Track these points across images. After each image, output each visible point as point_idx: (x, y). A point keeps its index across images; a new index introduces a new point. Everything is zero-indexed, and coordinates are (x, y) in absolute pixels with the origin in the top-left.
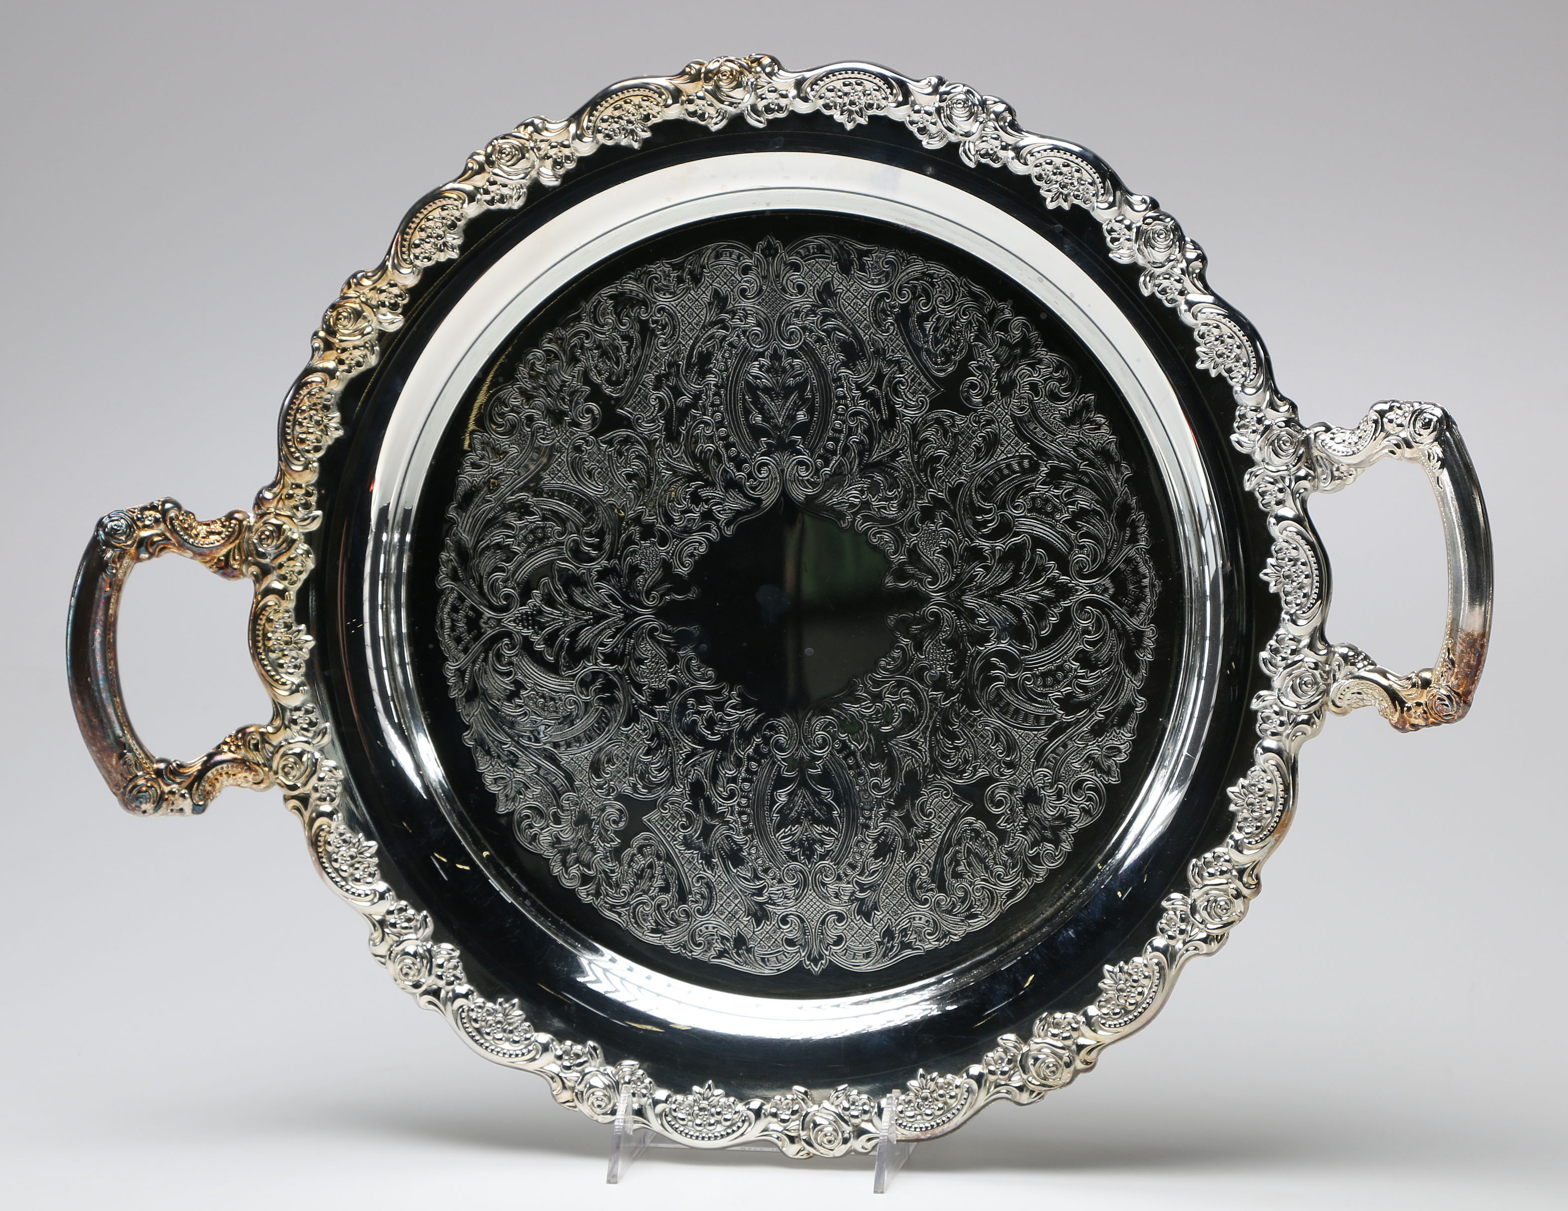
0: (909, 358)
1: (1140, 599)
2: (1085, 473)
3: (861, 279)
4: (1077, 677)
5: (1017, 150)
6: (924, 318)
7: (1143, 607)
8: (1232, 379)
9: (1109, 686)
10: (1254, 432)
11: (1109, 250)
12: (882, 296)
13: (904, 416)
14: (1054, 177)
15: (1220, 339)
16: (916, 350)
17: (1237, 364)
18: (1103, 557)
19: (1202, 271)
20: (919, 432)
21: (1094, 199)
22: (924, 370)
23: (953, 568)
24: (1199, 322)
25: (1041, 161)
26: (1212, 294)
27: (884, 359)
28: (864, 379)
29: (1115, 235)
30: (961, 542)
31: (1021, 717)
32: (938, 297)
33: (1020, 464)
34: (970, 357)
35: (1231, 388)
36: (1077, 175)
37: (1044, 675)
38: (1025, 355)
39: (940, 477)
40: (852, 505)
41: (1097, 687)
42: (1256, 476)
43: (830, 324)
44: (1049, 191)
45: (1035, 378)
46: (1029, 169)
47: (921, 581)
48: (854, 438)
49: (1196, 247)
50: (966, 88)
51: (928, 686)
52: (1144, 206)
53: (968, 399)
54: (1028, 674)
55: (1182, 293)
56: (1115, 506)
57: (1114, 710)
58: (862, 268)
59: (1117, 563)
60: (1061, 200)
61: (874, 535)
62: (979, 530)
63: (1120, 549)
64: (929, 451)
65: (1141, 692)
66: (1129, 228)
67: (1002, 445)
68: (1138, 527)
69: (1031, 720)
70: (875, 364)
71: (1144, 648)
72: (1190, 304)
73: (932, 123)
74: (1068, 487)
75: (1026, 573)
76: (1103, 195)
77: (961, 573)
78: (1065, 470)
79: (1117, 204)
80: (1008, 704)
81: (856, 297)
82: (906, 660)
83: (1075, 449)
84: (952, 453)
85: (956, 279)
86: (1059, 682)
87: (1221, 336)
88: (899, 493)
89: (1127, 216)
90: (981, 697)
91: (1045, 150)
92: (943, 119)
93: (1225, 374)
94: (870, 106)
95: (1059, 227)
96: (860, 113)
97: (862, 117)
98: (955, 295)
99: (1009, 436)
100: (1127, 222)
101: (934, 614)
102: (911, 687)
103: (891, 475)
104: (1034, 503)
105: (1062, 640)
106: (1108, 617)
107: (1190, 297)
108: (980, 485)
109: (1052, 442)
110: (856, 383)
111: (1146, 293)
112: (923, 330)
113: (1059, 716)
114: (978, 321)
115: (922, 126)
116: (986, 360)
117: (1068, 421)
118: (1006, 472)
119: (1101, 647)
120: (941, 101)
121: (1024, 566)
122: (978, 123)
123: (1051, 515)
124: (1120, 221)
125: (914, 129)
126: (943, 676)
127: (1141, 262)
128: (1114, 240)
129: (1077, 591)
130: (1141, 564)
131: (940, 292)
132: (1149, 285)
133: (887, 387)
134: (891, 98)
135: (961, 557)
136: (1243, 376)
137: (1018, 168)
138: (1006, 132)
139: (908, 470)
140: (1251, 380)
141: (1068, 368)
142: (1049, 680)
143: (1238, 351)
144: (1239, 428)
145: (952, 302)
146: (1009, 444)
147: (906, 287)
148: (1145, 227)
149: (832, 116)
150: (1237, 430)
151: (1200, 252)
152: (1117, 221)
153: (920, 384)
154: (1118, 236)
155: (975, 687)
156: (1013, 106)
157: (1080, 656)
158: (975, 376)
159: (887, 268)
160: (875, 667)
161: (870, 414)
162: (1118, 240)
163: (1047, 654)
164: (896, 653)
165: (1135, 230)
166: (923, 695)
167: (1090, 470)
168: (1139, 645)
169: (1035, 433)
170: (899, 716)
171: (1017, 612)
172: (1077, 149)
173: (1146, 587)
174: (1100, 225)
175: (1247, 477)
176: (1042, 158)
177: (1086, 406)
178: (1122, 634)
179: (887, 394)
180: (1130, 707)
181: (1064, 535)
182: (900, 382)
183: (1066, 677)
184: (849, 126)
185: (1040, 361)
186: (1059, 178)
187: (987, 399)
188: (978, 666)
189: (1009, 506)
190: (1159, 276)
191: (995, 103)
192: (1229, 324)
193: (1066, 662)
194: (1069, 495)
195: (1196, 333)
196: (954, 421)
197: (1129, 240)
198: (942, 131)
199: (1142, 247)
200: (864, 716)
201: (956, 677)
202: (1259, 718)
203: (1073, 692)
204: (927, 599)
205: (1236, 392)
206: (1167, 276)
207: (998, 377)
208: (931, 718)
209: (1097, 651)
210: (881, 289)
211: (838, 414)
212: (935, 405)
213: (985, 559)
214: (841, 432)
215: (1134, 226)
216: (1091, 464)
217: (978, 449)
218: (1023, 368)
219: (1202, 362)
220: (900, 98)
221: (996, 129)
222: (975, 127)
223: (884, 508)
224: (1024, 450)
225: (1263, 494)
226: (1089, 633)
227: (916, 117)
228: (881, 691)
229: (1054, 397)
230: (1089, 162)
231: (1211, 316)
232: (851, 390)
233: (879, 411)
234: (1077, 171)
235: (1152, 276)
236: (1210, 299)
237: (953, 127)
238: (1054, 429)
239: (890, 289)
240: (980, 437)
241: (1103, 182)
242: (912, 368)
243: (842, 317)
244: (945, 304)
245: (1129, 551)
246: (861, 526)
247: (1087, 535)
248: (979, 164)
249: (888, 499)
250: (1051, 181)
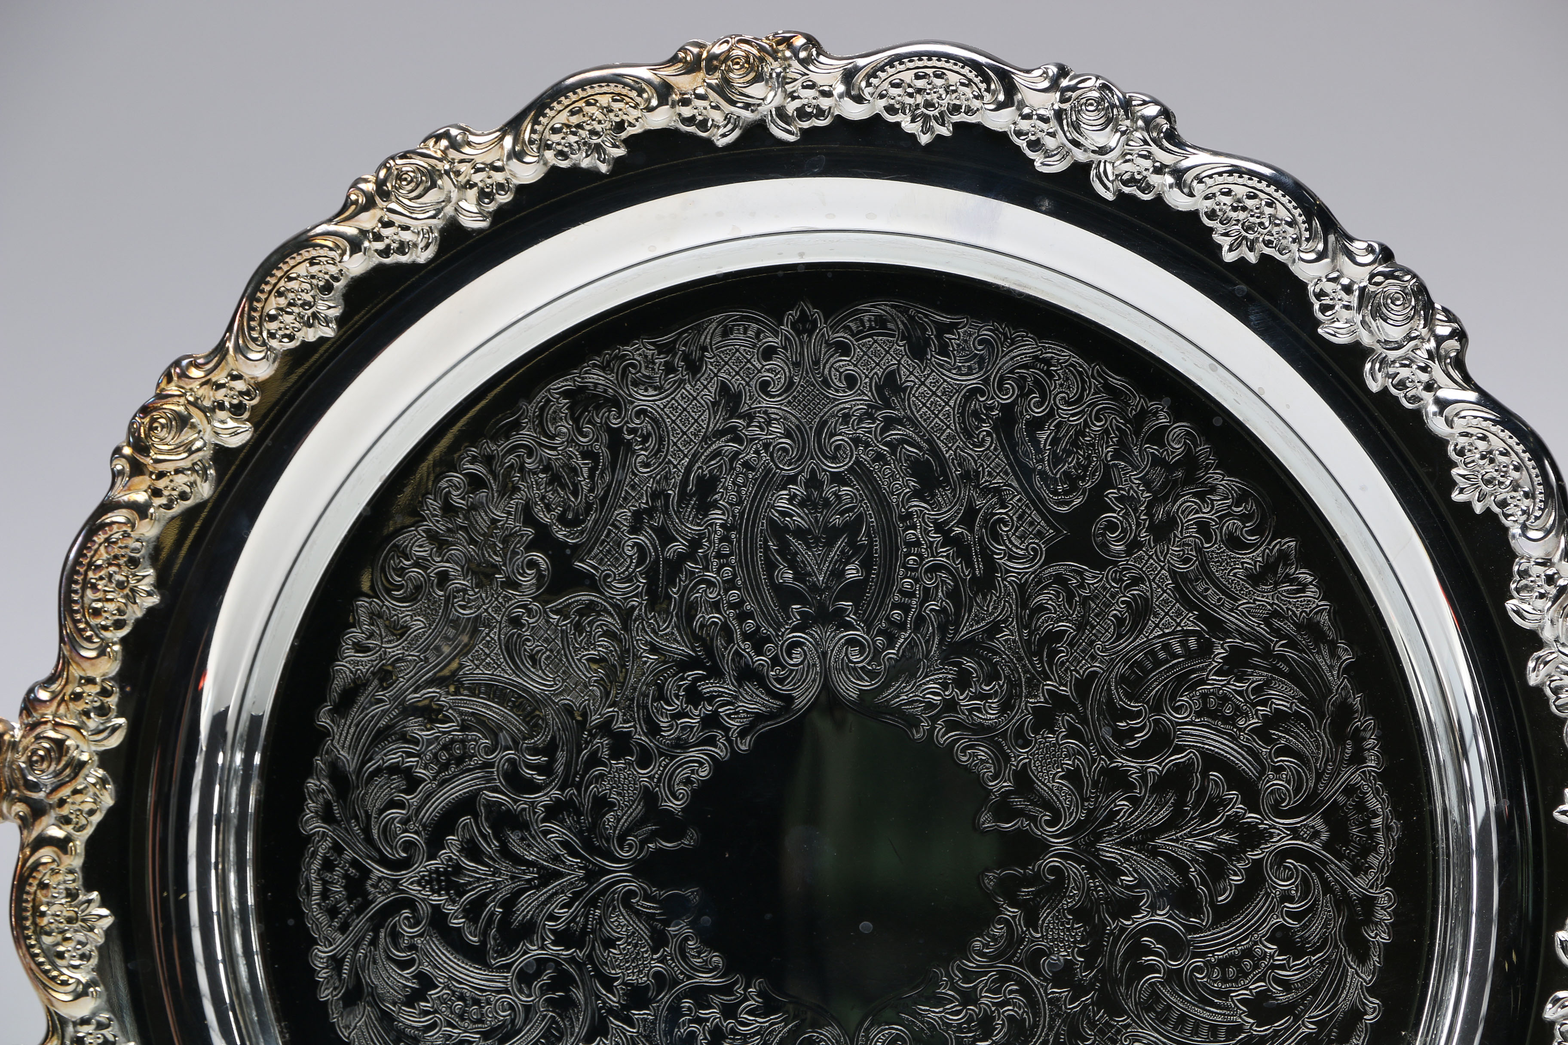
0: (1015, 484)
1: (1369, 848)
2: (1282, 658)
3: (942, 366)
4: (1274, 967)
5: (1178, 174)
6: (1036, 424)
7: (1374, 860)
8: (1507, 516)
9: (1322, 981)
10: (1542, 596)
11: (1318, 323)
12: (973, 392)
13: (1008, 571)
14: (1234, 215)
15: (1487, 456)
16: (1025, 473)
17: (1514, 494)
18: (1312, 784)
19: (1460, 354)
20: (1030, 596)
21: (1295, 247)
22: (1038, 503)
23: (1083, 800)
24: (1457, 430)
25: (1215, 190)
26: (1477, 388)
27: (977, 486)
28: (946, 517)
29: (1327, 301)
30: (1094, 761)
31: (1189, 1028)
32: (1058, 393)
33: (1184, 644)
34: (1107, 482)
35: (1506, 530)
36: (1268, 211)
37: (1223, 964)
38: (1189, 480)
39: (1063, 663)
40: (930, 706)
41: (1304, 982)
42: (1546, 663)
43: (895, 433)
44: (1226, 234)
45: (1206, 514)
46: (1195, 203)
47: (1034, 819)
48: (933, 605)
49: (1451, 317)
50: (1100, 81)
51: (1045, 980)
52: (1370, 258)
53: (1104, 546)
54: (1199, 962)
55: (1429, 387)
56: (1329, 707)
57: (1331, 1017)
58: (943, 350)
59: (1333, 793)
60: (1244, 248)
61: (964, 751)
62: (1121, 744)
63: (1337, 773)
64: (1045, 624)
65: (1372, 991)
66: (1348, 289)
67: (1156, 615)
68: (1365, 739)
69: (1204, 1031)
70: (964, 493)
71: (1376, 924)
72: (1442, 404)
73: (1049, 134)
74: (1257, 678)
75: (1195, 808)
76: (1308, 240)
77: (1095, 809)
78: (1252, 653)
79: (1330, 253)
80: (1169, 1008)
81: (934, 393)
82: (1013, 941)
83: (1267, 622)
84: (1081, 627)
85: (1085, 366)
86: (1246, 975)
87: (1491, 452)
88: (1001, 687)
89: (1345, 272)
90: (1128, 996)
91: (1220, 174)
92: (1066, 128)
93: (1496, 509)
94: (956, 109)
95: (1242, 288)
96: (941, 120)
97: (943, 125)
98: (1084, 389)
99: (1166, 602)
100: (1345, 281)
101: (1054, 870)
102: (1020, 982)
103: (989, 661)
104: (1205, 703)
105: (1251, 909)
106: (1321, 875)
107: (1441, 394)
108: (1122, 675)
109: (1231, 610)
110: (935, 522)
111: (1374, 387)
112: (1035, 442)
113: (1248, 1026)
114: (1118, 428)
115: (1033, 138)
116: (1131, 487)
117: (1255, 579)
118: (1162, 655)
119: (1310, 921)
120: (1063, 100)
121: (1191, 797)
122: (1119, 134)
123: (1230, 720)
124: (1335, 280)
125: (1022, 143)
126: (1069, 965)
127: (1366, 340)
128: (1324, 309)
129: (1272, 835)
130: (1370, 795)
131: (1061, 385)
132: (1379, 376)
133: (981, 527)
134: (988, 97)
135: (1095, 784)
136: (1524, 512)
137: (1178, 201)
138: (1161, 147)
139: (1014, 653)
140: (1537, 518)
141: (1255, 499)
142: (1231, 971)
143: (1516, 475)
144: (1518, 590)
145: (1079, 400)
146: (1167, 614)
147: (1009, 378)
148: (1372, 288)
149: (898, 124)
150: (1515, 594)
151: (1456, 325)
152: (1329, 280)
153: (1031, 524)
154: (1331, 303)
155: (1117, 982)
156: (1172, 108)
157: (1278, 935)
158: (1114, 511)
159: (981, 350)
160: (964, 951)
161: (956, 569)
162: (1332, 307)
163: (1226, 931)
164: (998, 930)
165: (1357, 293)
166: (1040, 993)
167: (1290, 654)
168: (1369, 918)
169: (1205, 597)
170: (1003, 1025)
171: (1180, 867)
172: (1267, 172)
173: (1378, 830)
174: (1304, 286)
175: (1531, 664)
176: (1214, 185)
177: (1283, 556)
178: (1343, 901)
179: (981, 539)
180: (1356, 1014)
181: (1251, 751)
182: (1001, 521)
183: (1256, 966)
184: (924, 139)
185: (1213, 490)
186: (1242, 215)
187: (1134, 546)
188: (1122, 949)
189: (1166, 706)
190: (1394, 362)
191: (1145, 103)
192: (1502, 435)
193: (1256, 943)
194: (1258, 690)
195: (1451, 448)
196: (1083, 579)
197: (1347, 307)
198: (1063, 146)
199: (1369, 319)
200: (949, 1026)
201: (1088, 966)
202: (1557, 1033)
203: (1268, 990)
204: (1044, 847)
205: (1514, 536)
206: (1407, 362)
207: (1150, 514)
208: (1051, 1028)
209: (1304, 927)
210: (972, 381)
211: (908, 569)
212: (1053, 556)
213: (1132, 787)
214: (912, 595)
215: (1356, 287)
216: (1292, 644)
217: (1120, 621)
218: (1188, 501)
219: (1462, 491)
220: (1001, 97)
221: (1146, 142)
222: (1111, 139)
223: (979, 710)
224: (1189, 621)
225: (1556, 691)
226: (1291, 900)
227: (1024, 125)
228: (976, 987)
229: (1235, 543)
230: (1287, 191)
231: (1475, 422)
232: (927, 533)
233: (970, 564)
234: (1269, 205)
235: (1383, 361)
236: (1472, 396)
237: (1081, 140)
238: (1234, 589)
239: (986, 381)
240: (1123, 602)
241: (1309, 221)
242: (1020, 500)
243: (914, 423)
244: (1069, 404)
245: (1351, 775)
246: (943, 737)
247: (1286, 751)
248: (1120, 195)
249: (984, 697)
250: (1229, 220)
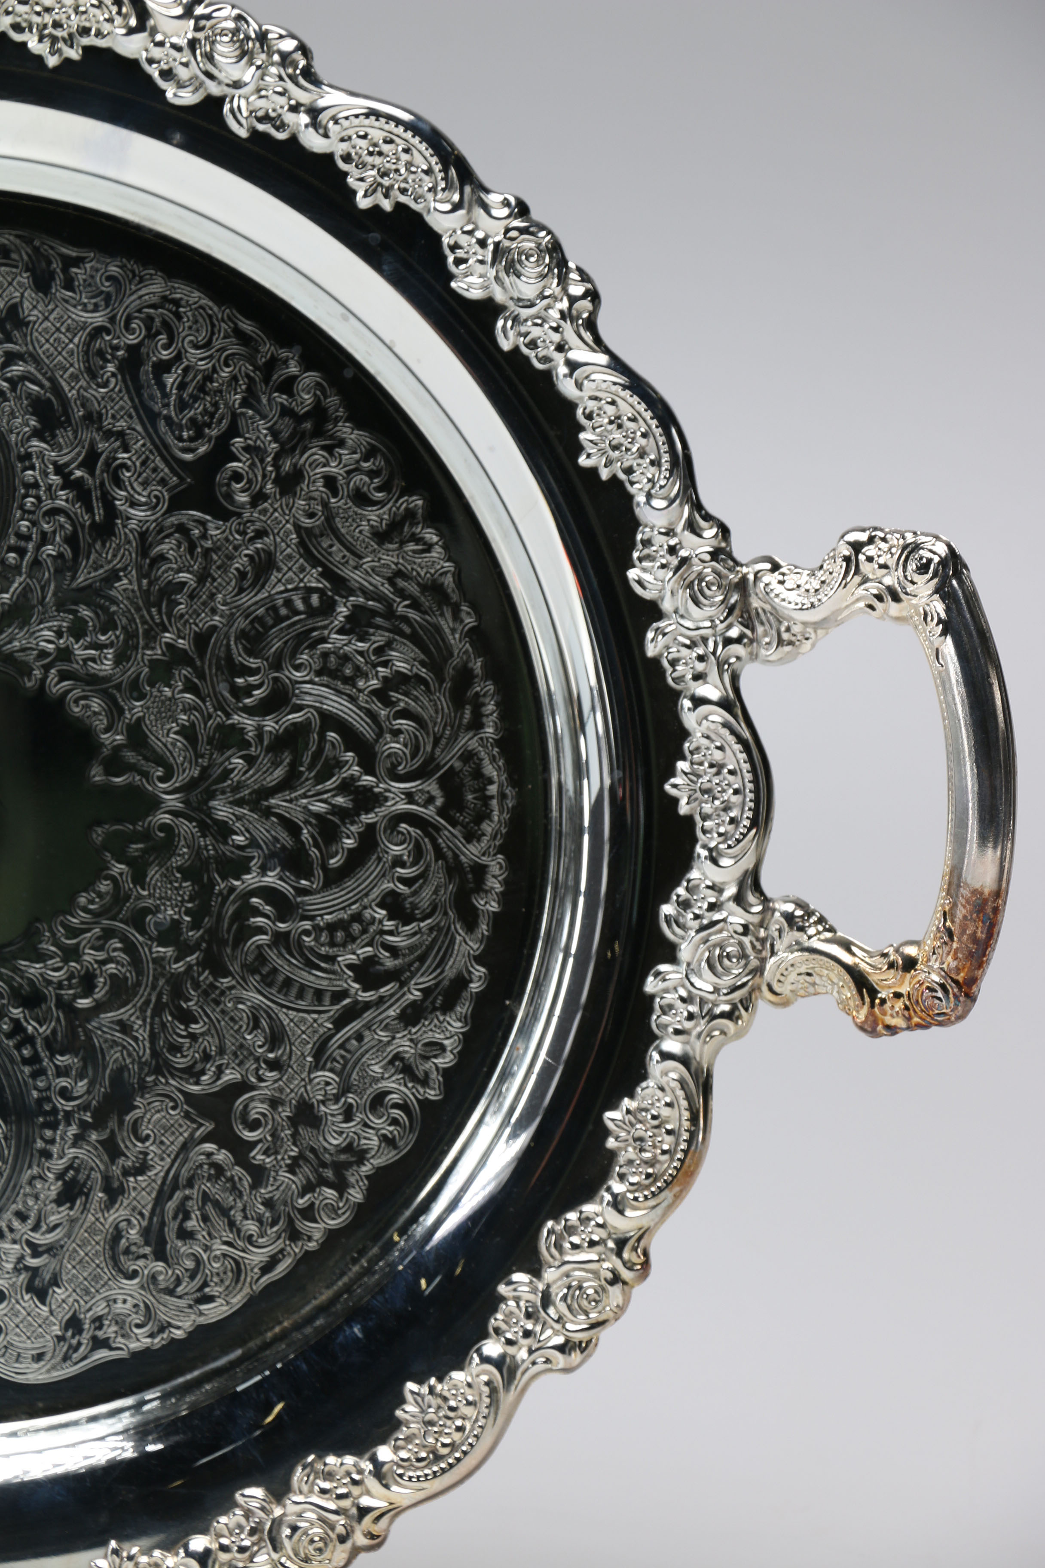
0: (139, 428)
1: (483, 815)
2: (405, 619)
3: (67, 301)
4: (382, 932)
5: (314, 112)
6: (163, 367)
7: (488, 828)
8: (632, 483)
9: (430, 948)
10: (663, 566)
11: (451, 277)
12: (98, 331)
13: (129, 518)
14: (369, 159)
15: (616, 422)
16: (150, 417)
17: (640, 461)
18: (429, 748)
19: (593, 314)
20: (151, 545)
21: (430, 196)
22: (163, 449)
23: (198, 756)
24: (586, 394)
25: (351, 132)
26: (607, 351)
27: (100, 428)
28: (66, 459)
29: (460, 253)
30: (210, 716)
31: (294, 991)
32: (186, 337)
33: (306, 600)
34: (233, 431)
35: (630, 497)
36: (405, 157)
37: (332, 928)
38: (318, 432)
39: (182, 616)
40: (43, 654)
41: (412, 948)
42: (664, 635)
43: (17, 369)
44: (362, 180)
45: (333, 469)
46: (331, 144)
47: (145, 775)
48: (50, 550)
49: (585, 277)
50: (236, 12)
51: (151, 938)
52: (506, 211)
53: (229, 496)
54: (307, 925)
55: (561, 348)
56: (449, 672)
57: (437, 985)
58: (69, 285)
59: (450, 759)
60: (379, 194)
61: (76, 702)
62: (238, 700)
63: (454, 738)
64: (166, 574)
65: (479, 960)
66: (482, 243)
67: (279, 570)
68: (484, 705)
69: (309, 995)
70: (86, 435)
71: (486, 892)
72: (573, 366)
73: (182, 64)
74: (379, 638)
75: (310, 769)
76: (443, 190)
77: (209, 766)
78: (374, 613)
79: (466, 205)
80: (275, 971)
81: (58, 330)
82: (119, 897)
83: (391, 581)
84: (203, 577)
85: (216, 309)
86: (354, 939)
87: (618, 417)
88: (117, 637)
89: (480, 224)
90: (234, 958)
91: (357, 116)
92: (199, 58)
93: (622, 476)
94: (85, 31)
95: (375, 237)
96: (70, 41)
97: (72, 47)
98: (213, 333)
99: (290, 557)
100: (480, 234)
101: (164, 827)
102: (124, 939)
103: (105, 610)
104: (325, 662)
105: (362, 874)
106: (434, 841)
107: (573, 355)
108: (243, 631)
109: (356, 568)
110: (55, 464)
111: (506, 345)
112: (162, 385)
113: (353, 991)
114: (247, 376)
115: (166, 67)
116: (258, 438)
117: (382, 536)
118: (283, 611)
119: (421, 887)
120: (197, 29)
121: (307, 759)
122: (253, 68)
123: (350, 681)
124: (470, 233)
125: (154, 71)
126: (176, 924)
127: (500, 296)
128: (458, 262)
129: (386, 799)
130: (486, 762)
131: (190, 328)
132: (511, 334)
133: (102, 472)
134: (118, 20)
135: (210, 742)
136: (649, 480)
137: (313, 142)
138: (297, 84)
139: (132, 603)
140: (661, 487)
141: (384, 455)
142: (340, 935)
143: (643, 442)
144: (640, 559)
145: (207, 345)
146: (290, 569)
147: (136, 318)
148: (507, 243)
149: (24, 44)
150: (637, 563)
151: (589, 286)
152: (464, 232)
153: (155, 470)
154: (465, 256)
155: (224, 943)
156: (309, 43)
157: (389, 900)
158: (239, 461)
159: (107, 287)
160: (70, 907)
161: (76, 514)
162: (465, 261)
163: (337, 896)
164: (104, 886)
165: (491, 248)
166: (144, 952)
167: (413, 615)
168: (479, 885)
169: (330, 554)
170: (105, 983)
171: (293, 829)
172: (406, 117)
173: (492, 797)
174: (437, 237)
175: (650, 635)
176: (352, 128)
177: (410, 514)
178: (454, 869)
179: (102, 484)
180: (461, 982)
181: (370, 714)
182: (124, 466)
183: (364, 931)
184: (52, 61)
185: (341, 443)
186: (377, 160)
187: (258, 498)
188: (230, 910)
189: (286, 664)
190: (526, 320)
191: (281, 37)
192: (630, 400)
193: (365, 908)
194: (379, 651)
195: (580, 411)
196: (206, 530)
197: (482, 262)
198: (197, 77)
199: (502, 274)
200: (49, 982)
201: (195, 925)
202: (657, 1007)
203: (376, 956)
204: (155, 804)
205: (638, 504)
206: (539, 321)
207: (276, 465)
208: (154, 987)
209: (415, 893)
210: (98, 319)
211: (25, 511)
212: (177, 503)
213: (249, 744)
214: (28, 538)
215: (490, 241)
216: (415, 605)
217: (242, 575)
218: (316, 453)
219: (589, 456)
220: (133, 22)
221: (281, 78)
222: (249, 75)
223: (93, 660)
224: (313, 579)
225: (673, 663)
226: (403, 865)
227: (157, 52)
228: (78, 944)
229: (361, 498)
230: (425, 138)
231: (604, 386)
232: (46, 474)
233: (90, 509)
234: (406, 151)
235: (516, 319)
236: (603, 359)
237: (215, 72)
238: (360, 548)
239: (112, 320)
240: (246, 555)
241: (445, 170)
242: (144, 445)
243: (36, 360)
244: (197, 347)
245: (469, 741)
246: (56, 687)
247: (405, 714)
248: (254, 132)
249: (99, 647)
250: (364, 165)
